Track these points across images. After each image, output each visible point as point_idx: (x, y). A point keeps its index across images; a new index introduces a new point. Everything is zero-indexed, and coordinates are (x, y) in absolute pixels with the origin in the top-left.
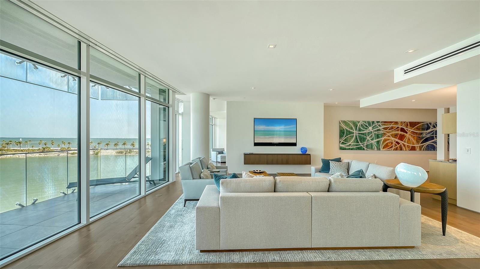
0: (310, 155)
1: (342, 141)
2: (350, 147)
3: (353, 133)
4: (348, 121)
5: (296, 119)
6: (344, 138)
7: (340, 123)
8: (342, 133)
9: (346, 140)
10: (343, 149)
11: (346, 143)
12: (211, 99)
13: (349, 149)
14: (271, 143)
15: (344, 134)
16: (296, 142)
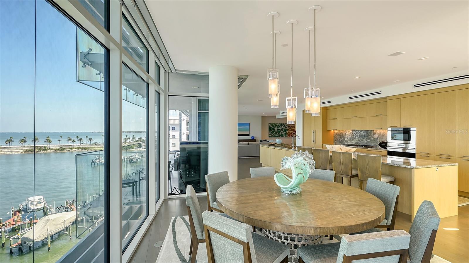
0: (254, 139)
1: (270, 133)
2: (273, 136)
3: (275, 129)
4: (273, 123)
5: (249, 123)
7: (269, 124)
8: (270, 129)
10: (269, 137)
16: (249, 134)
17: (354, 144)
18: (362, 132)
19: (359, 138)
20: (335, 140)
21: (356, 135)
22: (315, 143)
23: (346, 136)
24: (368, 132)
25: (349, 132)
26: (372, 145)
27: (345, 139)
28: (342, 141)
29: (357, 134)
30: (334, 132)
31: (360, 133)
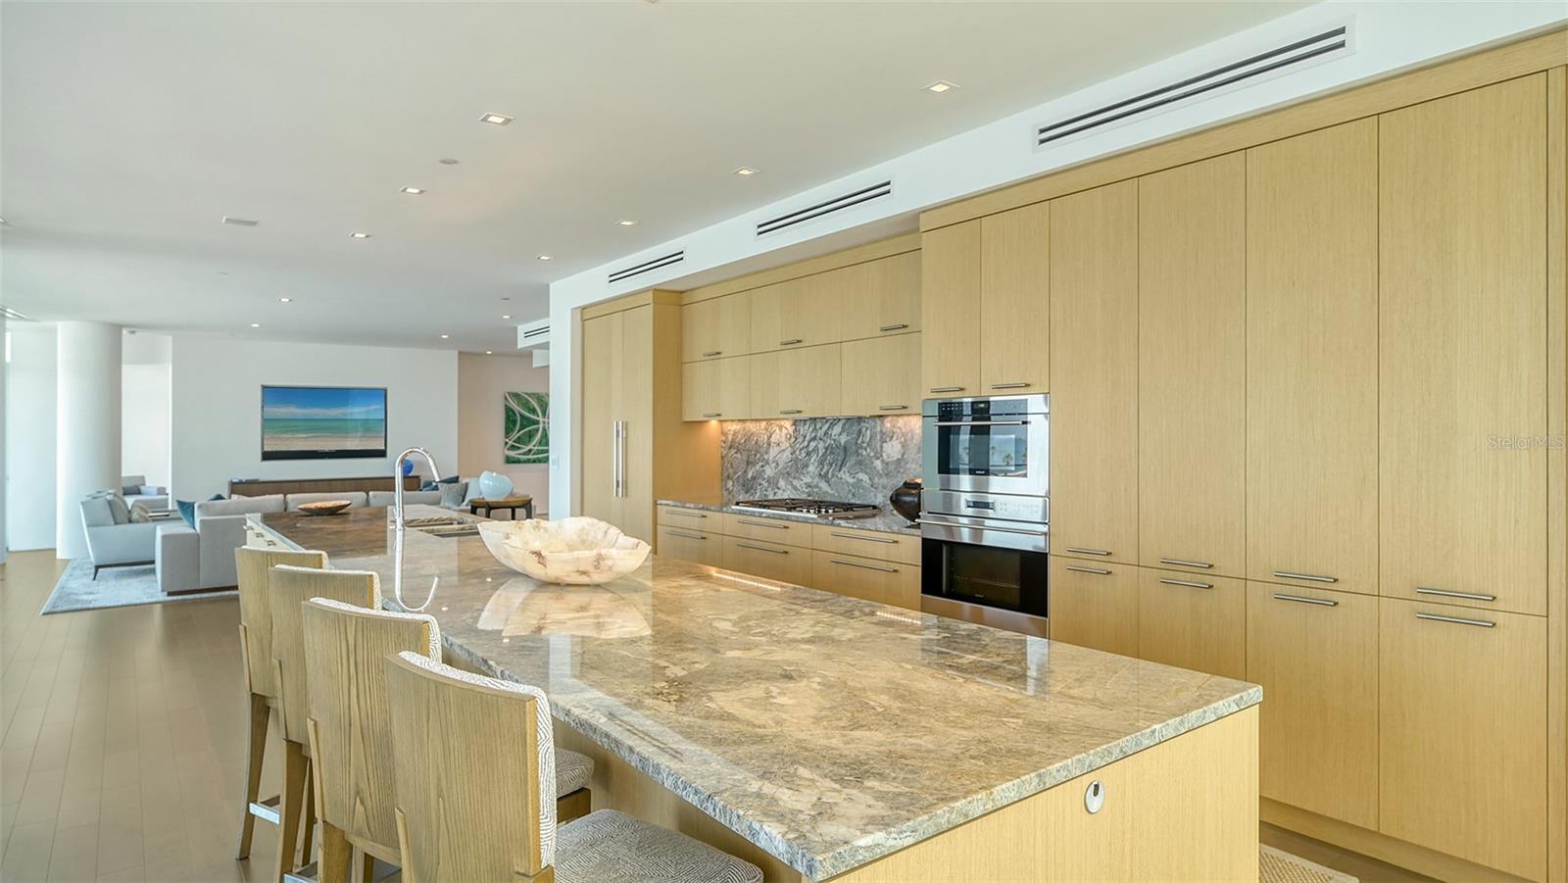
0: (417, 477)
1: (510, 443)
2: (530, 457)
3: (537, 423)
4: (526, 394)
5: (385, 391)
6: (515, 435)
7: (506, 398)
8: (510, 422)
9: (518, 440)
10: (513, 462)
11: (519, 448)
12: (125, 332)
13: (528, 461)
14: (316, 452)
15: (515, 425)
16: (383, 448)
17: (804, 496)
18: (837, 429)
19: (821, 463)
20: (728, 477)
21: (813, 444)
22: (626, 494)
23: (773, 451)
24: (860, 431)
25: (781, 428)
26: (877, 503)
27: (769, 471)
28: (754, 478)
29: (814, 439)
30: (724, 433)
31: (826, 433)
